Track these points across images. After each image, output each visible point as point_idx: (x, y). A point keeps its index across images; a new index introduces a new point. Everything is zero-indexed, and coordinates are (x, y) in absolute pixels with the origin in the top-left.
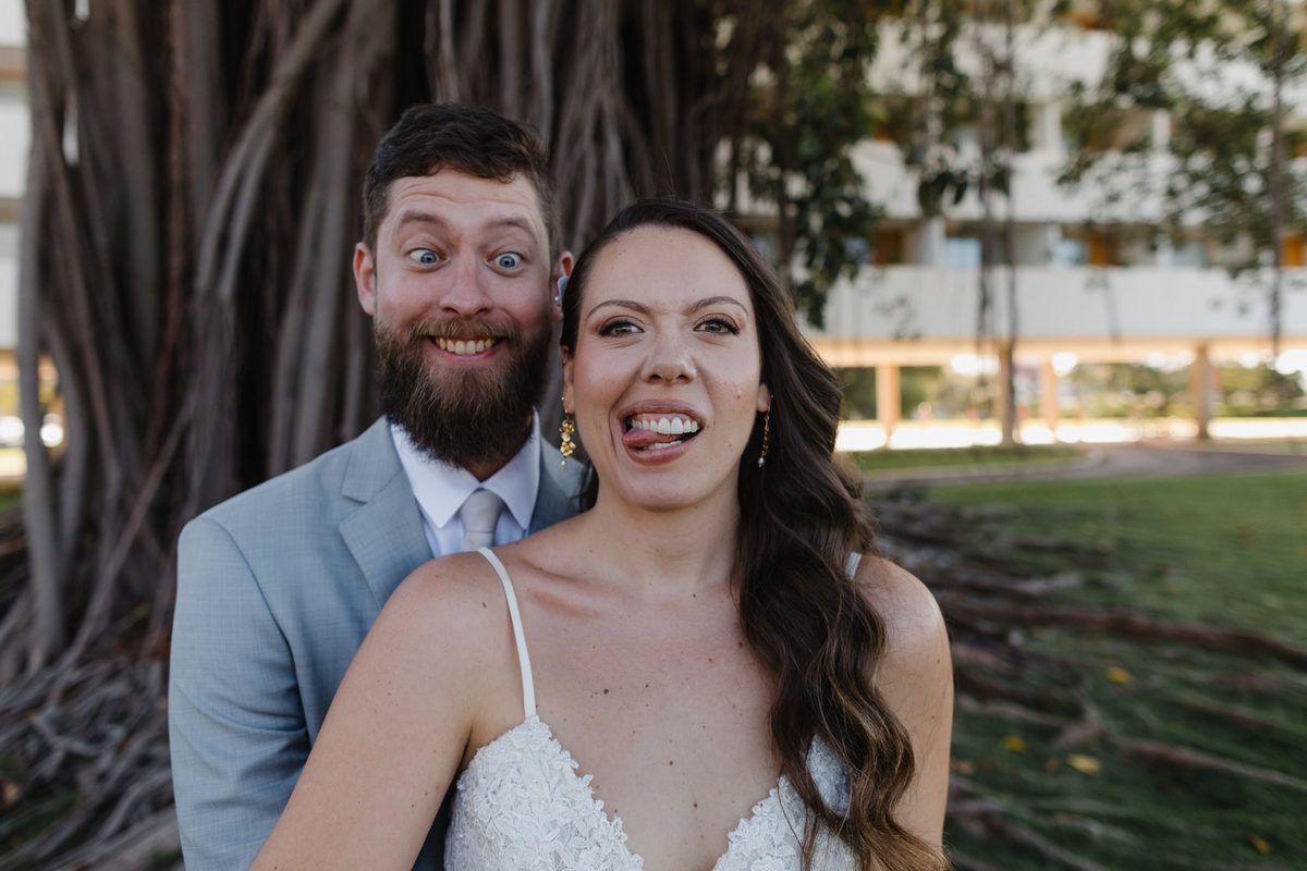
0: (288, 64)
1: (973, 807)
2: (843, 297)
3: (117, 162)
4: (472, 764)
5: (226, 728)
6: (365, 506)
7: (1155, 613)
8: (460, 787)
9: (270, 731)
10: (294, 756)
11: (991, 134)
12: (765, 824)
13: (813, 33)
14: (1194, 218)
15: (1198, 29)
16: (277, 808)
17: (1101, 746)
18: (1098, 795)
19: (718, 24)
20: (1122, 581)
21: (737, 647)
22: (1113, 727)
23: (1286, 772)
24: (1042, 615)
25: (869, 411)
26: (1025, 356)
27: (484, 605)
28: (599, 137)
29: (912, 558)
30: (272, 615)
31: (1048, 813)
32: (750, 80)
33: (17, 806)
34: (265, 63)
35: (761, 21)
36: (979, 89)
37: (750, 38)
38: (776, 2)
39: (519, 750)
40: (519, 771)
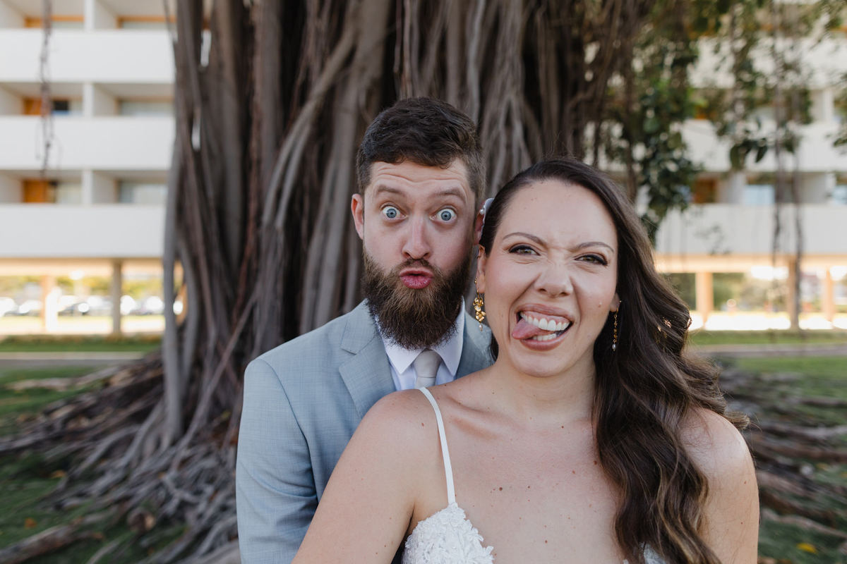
0: (319, 87)
3: (221, 149)
4: (414, 531)
5: (269, 491)
6: (355, 356)
11: (783, 113)
13: (651, 50)
19: (586, 47)
21: (593, 464)
24: (827, 455)
25: (691, 305)
26: (808, 267)
27: (423, 425)
28: (508, 123)
30: (297, 423)
32: (609, 82)
33: (152, 530)
34: (306, 87)
35: (616, 44)
36: (772, 81)
37: (609, 56)
38: (627, 32)
39: (445, 525)
40: (444, 540)
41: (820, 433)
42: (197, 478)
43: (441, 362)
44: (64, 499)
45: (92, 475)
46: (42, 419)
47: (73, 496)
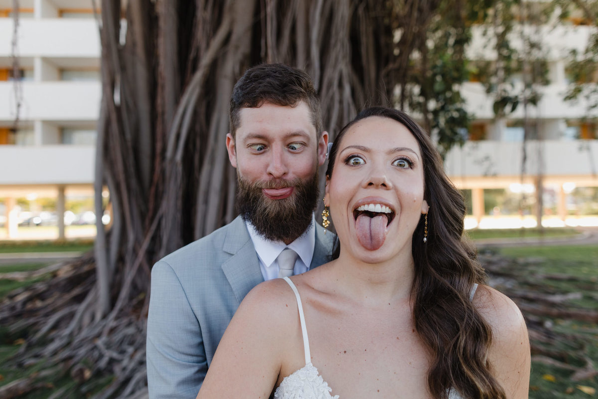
0: (206, 60)
2: (455, 156)
4: (281, 385)
5: (170, 360)
6: (234, 256)
8: (276, 395)
9: (190, 363)
10: (200, 375)
11: (529, 78)
13: (439, 34)
19: (394, 32)
21: (411, 331)
24: (562, 313)
25: (469, 211)
26: (548, 184)
27: (287, 306)
28: (341, 85)
29: (494, 283)
30: (191, 308)
32: (410, 56)
33: (89, 380)
34: (196, 61)
35: (415, 29)
36: (522, 56)
37: (410, 38)
38: (422, 21)
39: (303, 380)
40: (303, 391)
41: (557, 298)
42: (121, 342)
43: (298, 258)
44: (24, 359)
45: (45, 341)
46: (7, 302)
47: (30, 358)
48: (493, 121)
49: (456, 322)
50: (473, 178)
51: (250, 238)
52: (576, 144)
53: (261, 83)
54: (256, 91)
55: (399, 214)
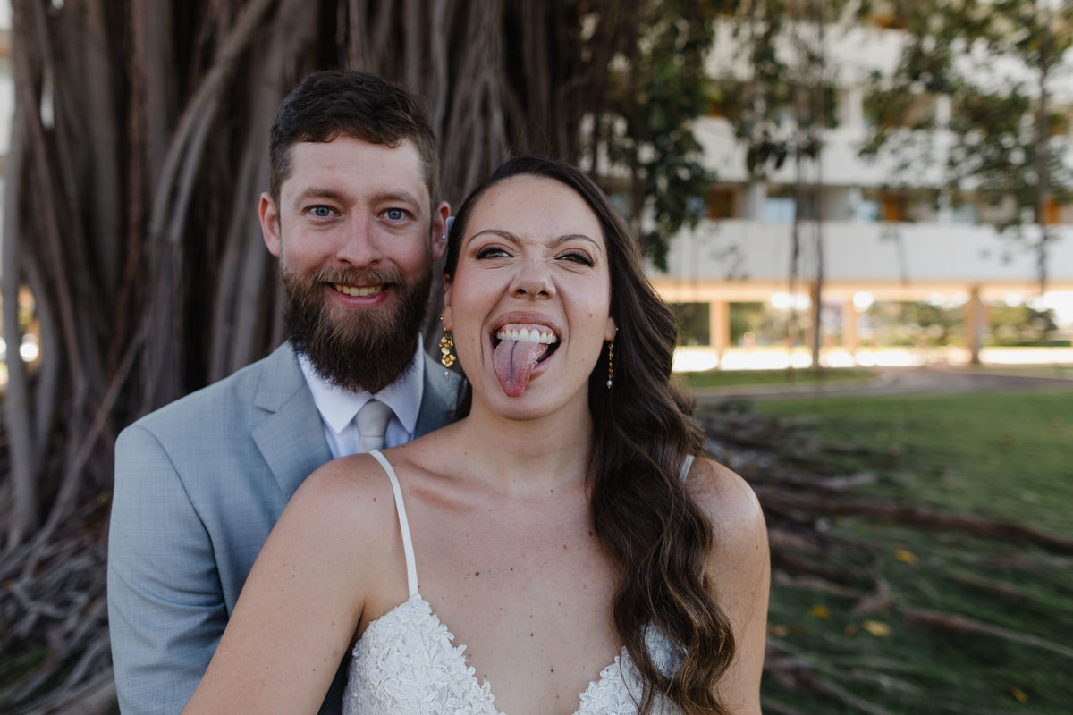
0: (228, 48)
1: (786, 663)
2: (684, 245)
3: (86, 127)
4: (365, 635)
5: (155, 604)
6: (274, 416)
7: (935, 506)
8: (355, 654)
9: (193, 607)
10: (213, 627)
11: (805, 113)
12: (611, 686)
13: (662, 27)
14: (970, 184)
15: (973, 29)
16: (199, 672)
17: (890, 614)
18: (887, 654)
19: (583, 19)
20: (908, 479)
21: (587, 535)
22: (900, 598)
23: (1040, 635)
25: (703, 339)
26: (830, 295)
27: (375, 500)
28: (485, 111)
29: (737, 460)
30: (194, 509)
31: (847, 668)
32: (609, 65)
35: (620, 17)
36: (796, 76)
37: (610, 32)
39: (404, 624)
40: (404, 642)
41: (837, 483)
42: (63, 585)
43: (391, 417)
48: (745, 187)
49: (657, 517)
50: (711, 282)
51: (304, 382)
52: (876, 230)
53: (334, 99)
54: (326, 111)
55: (567, 340)
